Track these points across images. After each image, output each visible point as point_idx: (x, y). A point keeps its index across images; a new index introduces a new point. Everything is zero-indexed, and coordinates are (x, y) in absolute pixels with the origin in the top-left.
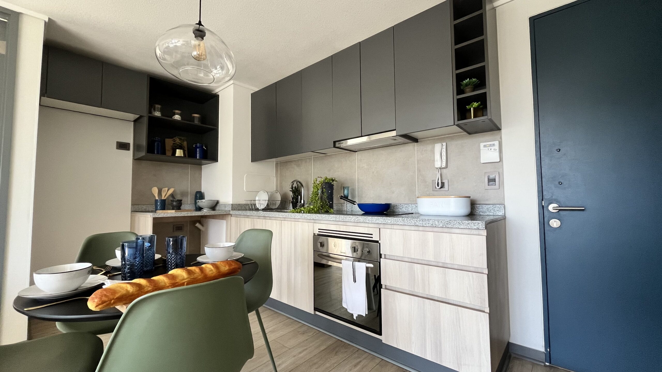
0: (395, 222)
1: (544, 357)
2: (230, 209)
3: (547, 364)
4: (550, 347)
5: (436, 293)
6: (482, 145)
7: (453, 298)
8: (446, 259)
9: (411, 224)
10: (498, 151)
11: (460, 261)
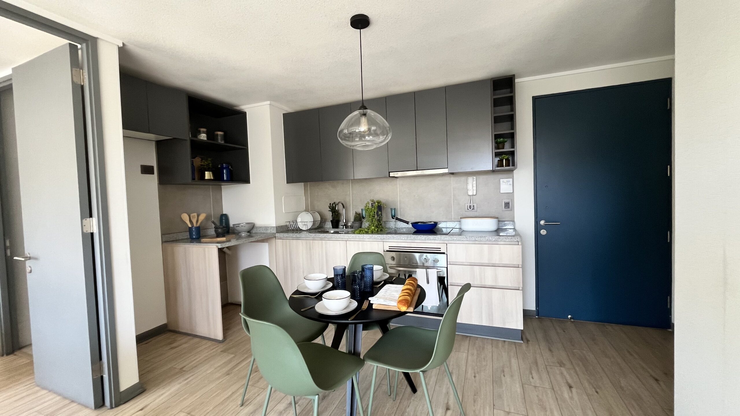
0: (460, 239)
1: (535, 313)
2: (275, 231)
3: (537, 317)
4: (538, 307)
5: (489, 283)
6: (501, 180)
7: (501, 284)
8: (496, 261)
9: (472, 240)
10: (512, 185)
11: (506, 262)
